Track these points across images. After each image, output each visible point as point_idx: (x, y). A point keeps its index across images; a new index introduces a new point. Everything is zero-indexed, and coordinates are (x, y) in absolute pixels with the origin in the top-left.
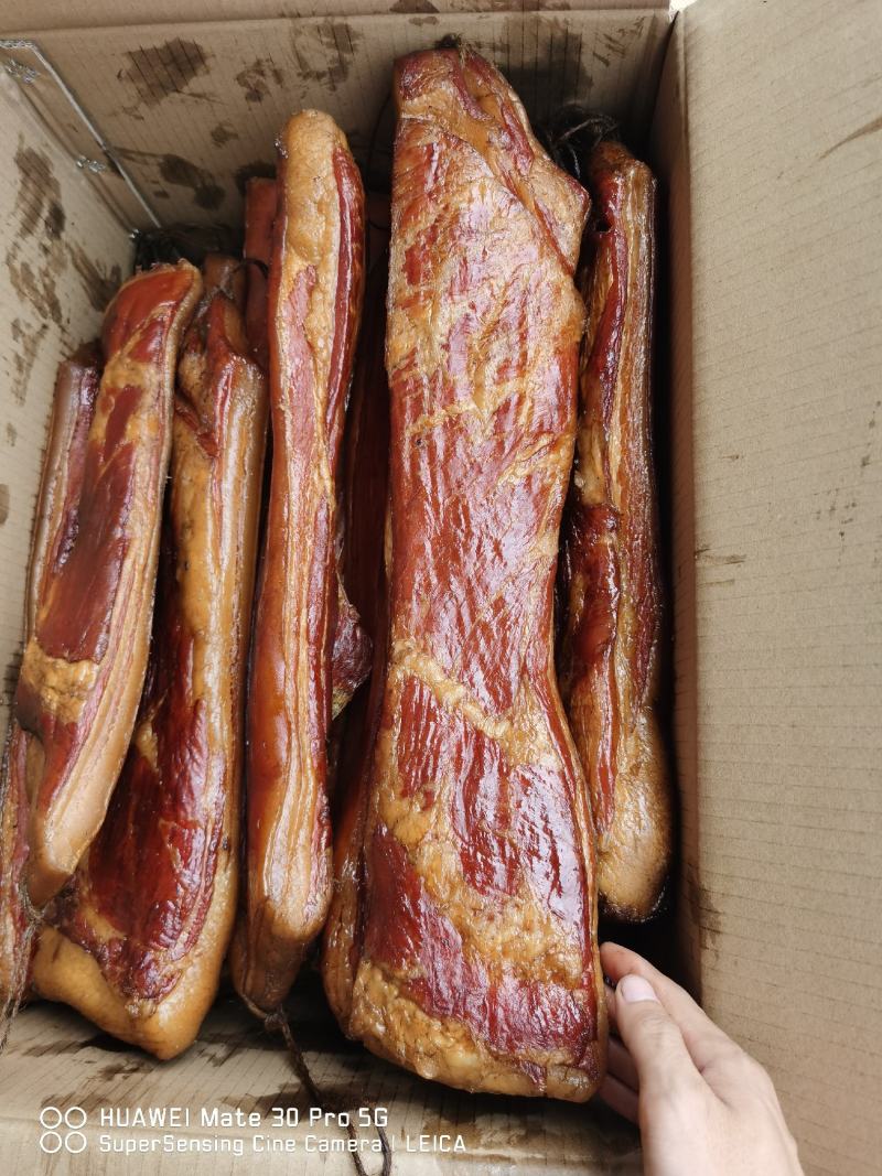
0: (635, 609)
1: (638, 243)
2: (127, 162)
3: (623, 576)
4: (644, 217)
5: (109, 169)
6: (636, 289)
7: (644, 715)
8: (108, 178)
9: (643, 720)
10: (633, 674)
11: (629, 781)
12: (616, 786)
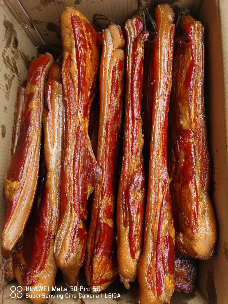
0: (201, 162)
1: (199, 47)
2: (36, 25)
3: (197, 151)
4: (200, 39)
5: (31, 27)
6: (199, 61)
7: (205, 195)
8: (30, 30)
9: (205, 197)
10: (201, 182)
11: (203, 216)
12: (199, 218)
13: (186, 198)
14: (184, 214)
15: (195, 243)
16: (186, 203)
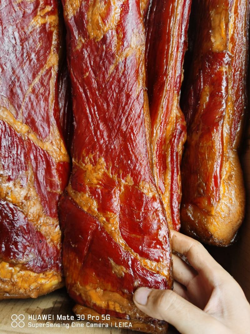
0: (234, 104)
3: (230, 88)
7: (233, 153)
9: (233, 156)
11: (228, 183)
12: (221, 185)
13: (205, 154)
14: (200, 177)
15: (212, 220)
16: (205, 160)
